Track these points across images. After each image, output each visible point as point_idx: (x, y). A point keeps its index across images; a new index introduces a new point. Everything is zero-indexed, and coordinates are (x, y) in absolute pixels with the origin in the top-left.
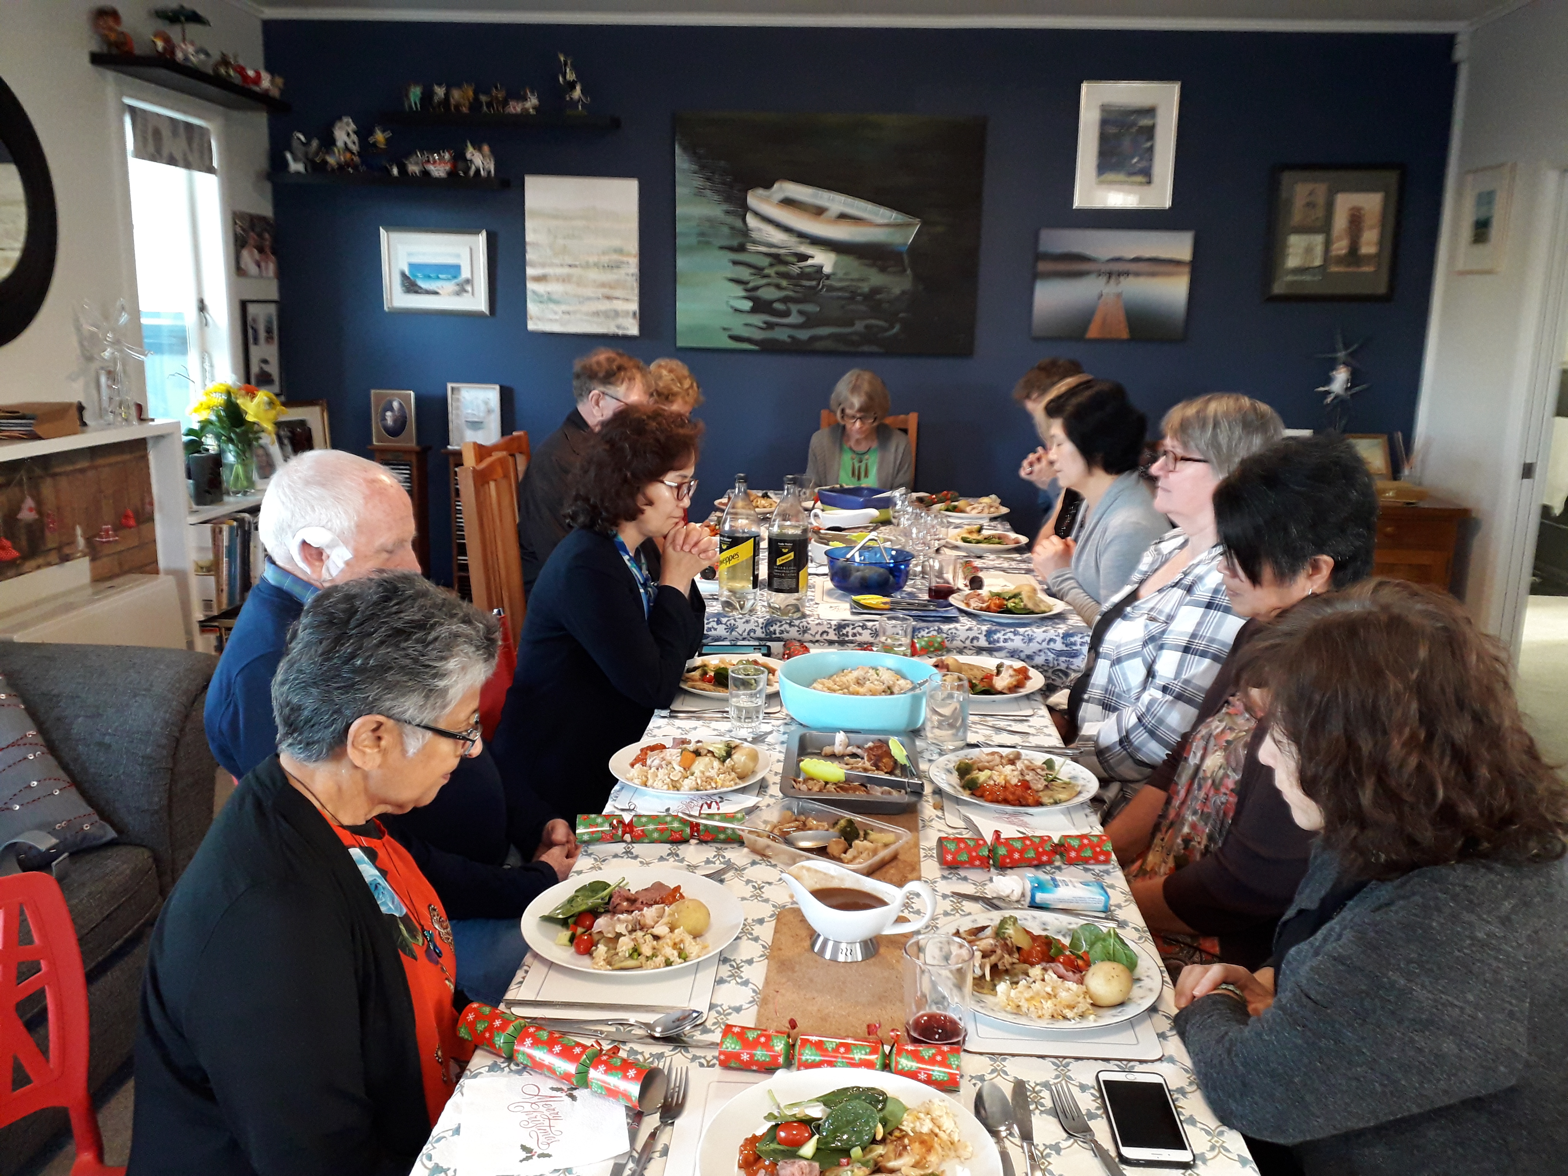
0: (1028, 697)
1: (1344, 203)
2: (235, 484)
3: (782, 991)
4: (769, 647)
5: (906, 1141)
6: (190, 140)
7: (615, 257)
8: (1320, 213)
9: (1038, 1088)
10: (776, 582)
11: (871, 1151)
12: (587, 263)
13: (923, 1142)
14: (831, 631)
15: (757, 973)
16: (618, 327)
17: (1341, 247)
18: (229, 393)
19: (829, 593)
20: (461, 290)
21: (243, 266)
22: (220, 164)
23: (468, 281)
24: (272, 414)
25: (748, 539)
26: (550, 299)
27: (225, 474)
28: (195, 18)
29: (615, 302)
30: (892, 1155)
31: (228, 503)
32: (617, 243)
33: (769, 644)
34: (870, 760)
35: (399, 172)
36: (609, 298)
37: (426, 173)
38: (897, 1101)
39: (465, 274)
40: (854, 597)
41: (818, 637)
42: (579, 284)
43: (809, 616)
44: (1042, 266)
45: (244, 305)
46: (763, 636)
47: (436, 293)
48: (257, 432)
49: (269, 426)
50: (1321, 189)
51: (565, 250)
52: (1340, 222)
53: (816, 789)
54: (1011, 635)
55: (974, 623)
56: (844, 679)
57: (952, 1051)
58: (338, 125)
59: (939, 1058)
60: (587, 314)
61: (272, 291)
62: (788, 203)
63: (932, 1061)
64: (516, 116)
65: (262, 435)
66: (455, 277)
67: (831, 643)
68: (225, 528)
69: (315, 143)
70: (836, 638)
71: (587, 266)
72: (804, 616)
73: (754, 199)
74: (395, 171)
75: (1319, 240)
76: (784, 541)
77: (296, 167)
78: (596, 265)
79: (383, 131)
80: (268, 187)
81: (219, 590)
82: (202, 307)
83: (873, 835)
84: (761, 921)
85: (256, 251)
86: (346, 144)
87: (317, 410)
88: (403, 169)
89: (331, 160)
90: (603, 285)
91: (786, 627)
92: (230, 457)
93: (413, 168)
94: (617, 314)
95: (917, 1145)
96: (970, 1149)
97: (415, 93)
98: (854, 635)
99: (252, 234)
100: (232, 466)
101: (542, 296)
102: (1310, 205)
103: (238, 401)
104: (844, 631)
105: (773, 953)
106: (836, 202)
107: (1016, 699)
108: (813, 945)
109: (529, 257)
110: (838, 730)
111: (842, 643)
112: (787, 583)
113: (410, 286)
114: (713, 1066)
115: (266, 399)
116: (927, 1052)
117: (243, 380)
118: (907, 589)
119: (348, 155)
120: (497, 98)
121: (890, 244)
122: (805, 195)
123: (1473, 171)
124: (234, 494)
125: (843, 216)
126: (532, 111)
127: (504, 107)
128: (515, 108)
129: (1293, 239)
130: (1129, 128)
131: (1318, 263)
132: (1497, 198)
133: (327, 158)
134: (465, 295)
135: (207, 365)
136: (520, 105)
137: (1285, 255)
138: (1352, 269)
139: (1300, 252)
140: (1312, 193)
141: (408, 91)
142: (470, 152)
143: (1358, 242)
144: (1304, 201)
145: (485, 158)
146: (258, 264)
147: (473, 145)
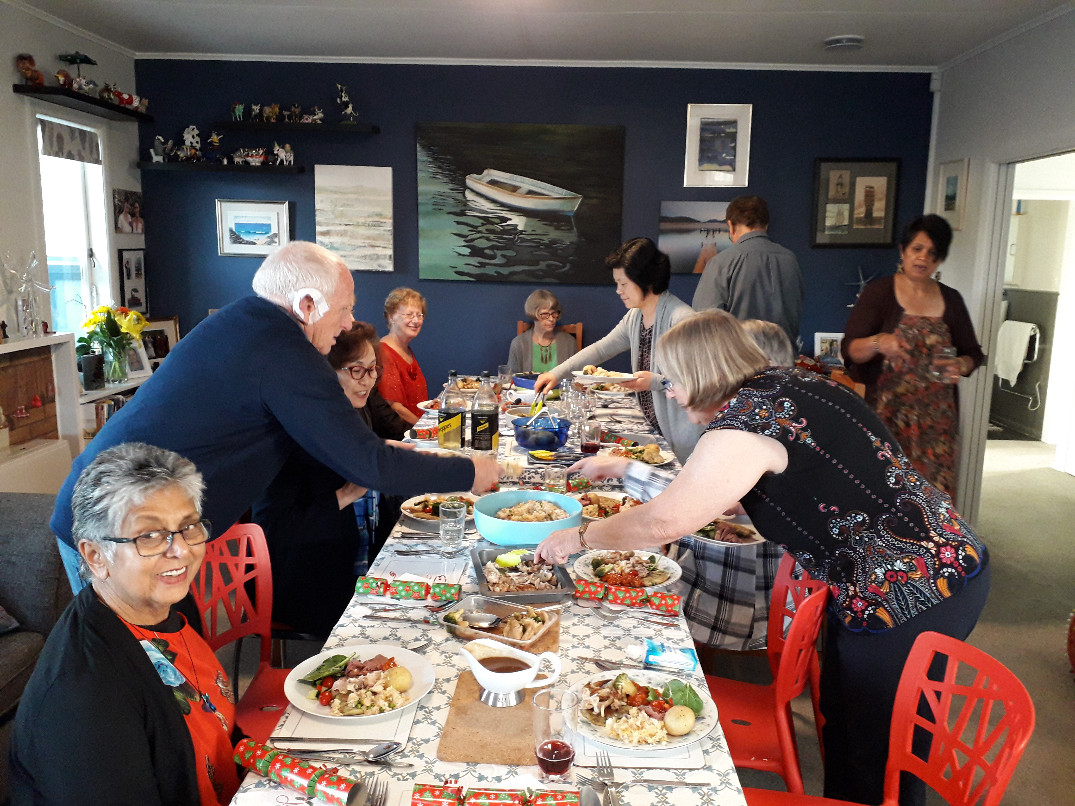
1: (862, 183)
2: (113, 375)
3: (457, 728)
6: (83, 141)
8: (846, 190)
15: (441, 717)
16: (379, 266)
17: (860, 212)
18: (109, 313)
19: (515, 449)
20: (272, 240)
21: (119, 225)
22: (104, 158)
23: (276, 235)
24: (139, 327)
25: (457, 414)
27: (106, 368)
28: (87, 60)
29: (377, 249)
31: (109, 389)
32: (378, 210)
35: (228, 162)
36: (372, 246)
37: (247, 163)
39: (274, 230)
40: (530, 452)
42: (352, 237)
44: (664, 226)
45: (120, 252)
47: (255, 244)
48: (129, 339)
49: (137, 336)
50: (846, 175)
51: (342, 215)
52: (860, 196)
56: (520, 509)
60: (358, 257)
61: (141, 242)
62: (493, 183)
64: (308, 124)
65: (132, 341)
66: (267, 233)
67: (515, 483)
68: (106, 407)
69: (170, 143)
70: (518, 481)
71: (358, 225)
73: (471, 181)
74: (225, 162)
75: (846, 207)
76: (482, 416)
77: (157, 159)
78: (364, 224)
79: (218, 135)
80: (138, 172)
82: (91, 254)
84: (448, 680)
85: (129, 216)
87: (172, 323)
88: (231, 160)
89: (182, 155)
90: (368, 238)
92: (110, 357)
93: (237, 160)
94: (378, 257)
97: (239, 110)
98: (530, 478)
99: (126, 204)
100: (111, 363)
102: (840, 184)
103: (116, 319)
105: (454, 703)
106: (526, 183)
108: (481, 696)
109: (317, 219)
111: (522, 484)
112: (484, 443)
113: (236, 239)
115: (135, 317)
117: (120, 304)
118: (568, 445)
119: (193, 151)
120: (295, 112)
121: (562, 211)
122: (507, 179)
123: (945, 163)
124: (114, 381)
125: (530, 192)
126: (319, 122)
127: (300, 119)
128: (308, 119)
129: (830, 207)
130: (719, 134)
131: (846, 222)
132: (959, 181)
133: (179, 153)
134: (274, 244)
135: (94, 294)
136: (311, 117)
137: (824, 217)
138: (869, 227)
139: (835, 215)
140: (840, 177)
141: (235, 108)
142: (277, 149)
143: (872, 209)
144: (836, 182)
145: (286, 152)
146: (131, 224)
147: (279, 145)
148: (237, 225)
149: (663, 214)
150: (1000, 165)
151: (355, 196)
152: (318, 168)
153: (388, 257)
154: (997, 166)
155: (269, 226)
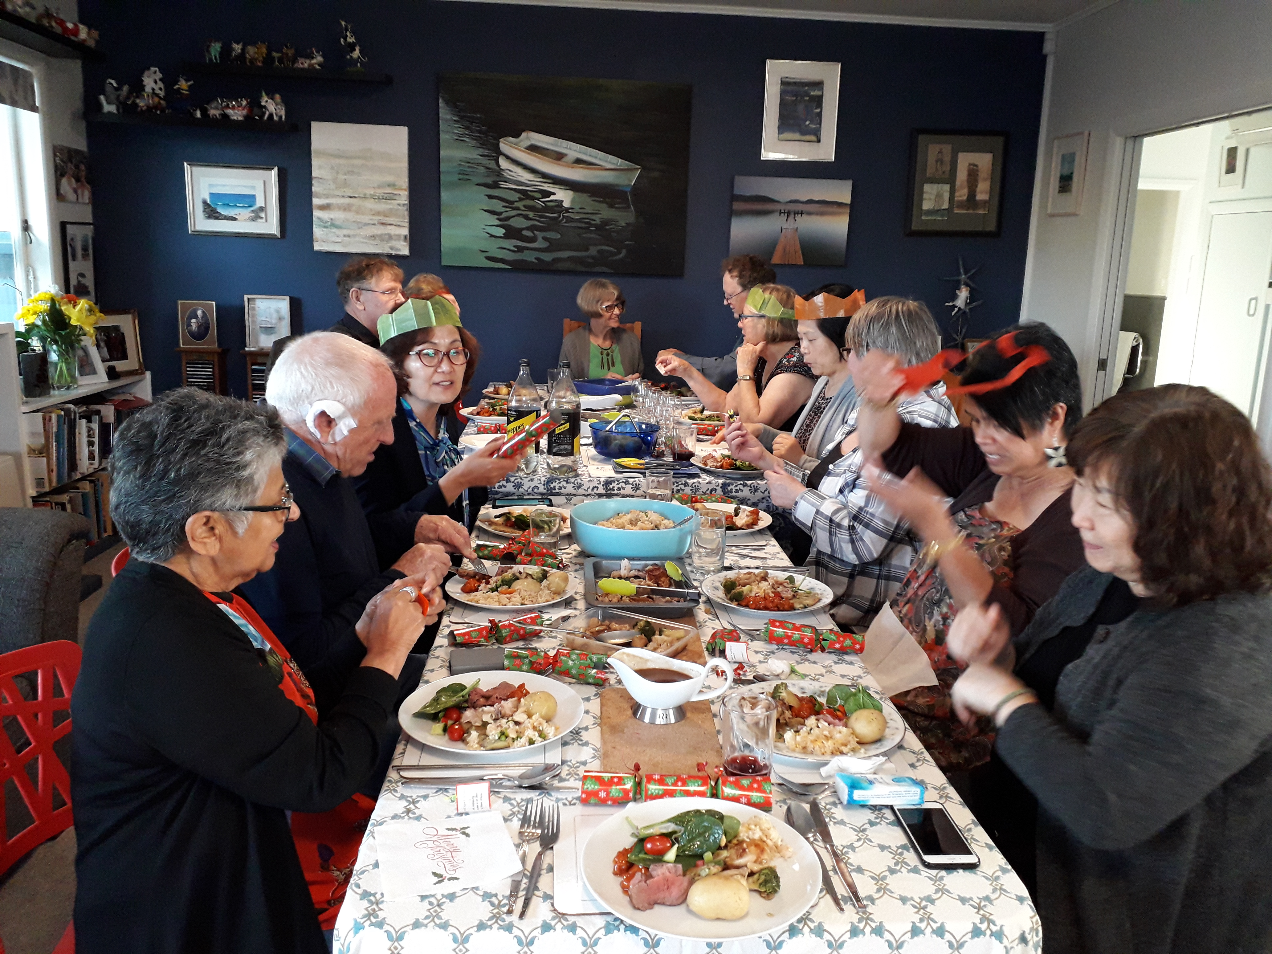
0: (761, 532)
1: (964, 160)
2: (59, 381)
4: (550, 500)
5: (745, 845)
6: (15, 81)
7: (389, 190)
8: (947, 168)
9: (828, 807)
10: (555, 448)
11: (718, 855)
12: (365, 194)
13: (757, 846)
14: (601, 487)
15: (594, 736)
16: (392, 248)
17: (962, 194)
18: (53, 300)
19: (595, 459)
20: (257, 215)
21: (62, 192)
22: (42, 102)
23: (262, 209)
24: (93, 319)
26: (333, 224)
27: (51, 370)
30: (735, 857)
31: (54, 396)
32: (390, 179)
33: (550, 497)
34: (650, 580)
35: (201, 114)
36: (383, 224)
37: (225, 116)
38: (731, 818)
39: (260, 203)
40: (615, 460)
41: (590, 491)
42: (358, 212)
43: (582, 475)
44: (737, 206)
45: (63, 226)
46: (545, 491)
47: (235, 219)
48: (79, 335)
50: (947, 149)
51: (345, 184)
52: (962, 175)
53: (615, 600)
54: (741, 487)
55: (712, 478)
56: (620, 520)
57: (764, 780)
58: (146, 73)
59: (755, 786)
60: (365, 237)
61: (87, 214)
62: (533, 149)
63: (750, 788)
64: (303, 69)
66: (251, 206)
67: (600, 496)
68: (54, 416)
69: (126, 88)
70: (604, 492)
71: (365, 197)
72: (577, 475)
73: (505, 146)
74: (198, 114)
75: (947, 187)
76: (562, 414)
77: (109, 108)
78: (372, 197)
79: (187, 81)
80: (83, 125)
81: (50, 471)
82: (26, 227)
83: (667, 632)
84: (589, 700)
85: (73, 180)
86: (153, 89)
87: (130, 317)
88: (205, 112)
89: (141, 103)
90: (378, 213)
91: (564, 483)
92: (54, 357)
93: (214, 112)
94: (390, 237)
95: (753, 848)
96: (791, 850)
97: (216, 48)
98: (619, 489)
99: (69, 165)
100: (56, 364)
101: (327, 222)
102: (940, 161)
103: (63, 308)
104: (611, 486)
105: (603, 721)
106: (573, 150)
107: (752, 534)
108: (635, 713)
110: (621, 558)
111: (609, 496)
113: (211, 213)
114: (574, 804)
115: (86, 306)
116: (745, 782)
119: (156, 99)
120: (287, 54)
121: (617, 185)
122: (548, 143)
123: (1058, 138)
124: (59, 388)
125: (578, 161)
126: (317, 67)
127: (294, 63)
128: (304, 64)
129: (927, 187)
130: (803, 97)
131: (946, 206)
132: (1077, 159)
133: (138, 101)
134: (260, 220)
135: (31, 277)
136: (308, 61)
137: (921, 200)
138: (970, 211)
139: (933, 197)
140: (940, 152)
141: (209, 46)
142: (265, 100)
143: (975, 191)
144: (935, 158)
145: (277, 105)
146: (75, 191)
147: (267, 95)
148: (212, 194)
149: (737, 192)
150: (1126, 138)
151: (363, 162)
152: (316, 126)
153: (402, 238)
154: (1123, 140)
155: (253, 197)
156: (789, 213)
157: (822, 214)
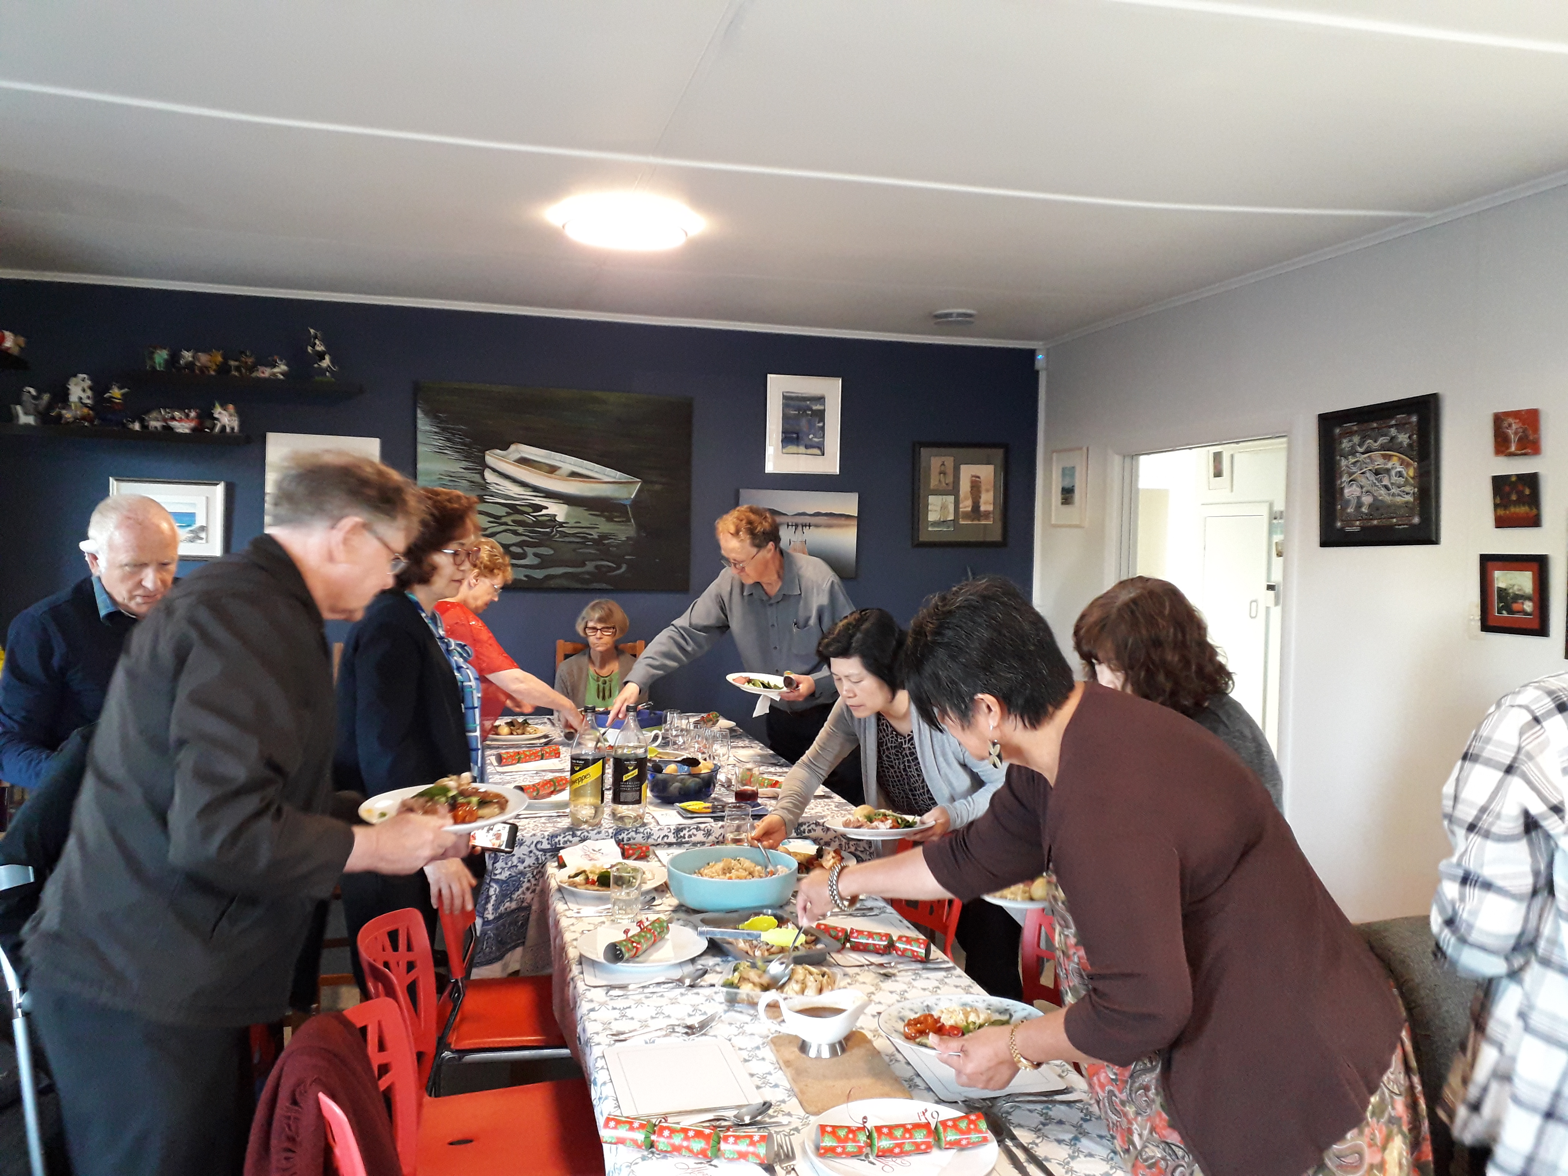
1: (967, 472)
8: (950, 479)
20: (196, 536)
23: (202, 529)
35: (140, 426)
37: (168, 429)
39: (200, 521)
40: (679, 805)
50: (949, 461)
58: (73, 381)
62: (523, 461)
64: (265, 380)
66: (189, 526)
73: (491, 458)
74: (137, 426)
75: (951, 498)
79: (120, 388)
86: (81, 398)
88: (143, 424)
89: (68, 415)
93: (155, 424)
97: (161, 356)
98: (690, 836)
102: (943, 473)
104: (682, 834)
106: (568, 463)
111: (679, 844)
119: (84, 410)
120: (246, 363)
121: (616, 499)
122: (542, 457)
123: (1056, 451)
125: (574, 474)
126: (281, 377)
127: (252, 371)
128: (265, 373)
129: (931, 499)
130: (805, 411)
131: (951, 517)
132: (1077, 473)
133: (64, 412)
134: (199, 541)
136: (270, 370)
137: (927, 511)
138: (976, 522)
139: (939, 509)
140: (943, 464)
141: (153, 353)
142: (218, 412)
143: (979, 502)
144: (938, 470)
145: (231, 415)
147: (221, 405)
150: (1124, 455)
152: (270, 437)
154: (1121, 457)
155: (192, 515)
156: (797, 526)
157: (829, 526)
